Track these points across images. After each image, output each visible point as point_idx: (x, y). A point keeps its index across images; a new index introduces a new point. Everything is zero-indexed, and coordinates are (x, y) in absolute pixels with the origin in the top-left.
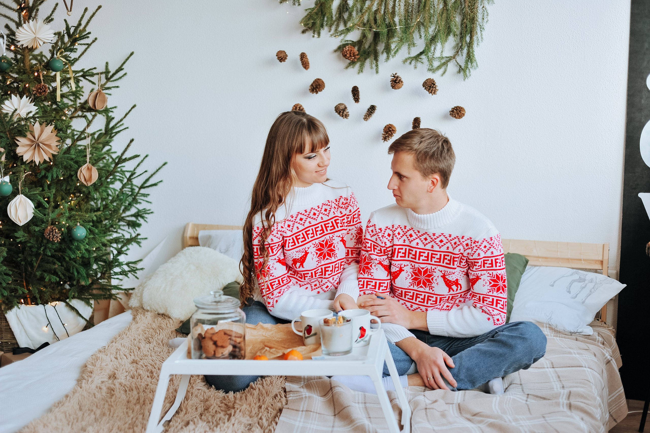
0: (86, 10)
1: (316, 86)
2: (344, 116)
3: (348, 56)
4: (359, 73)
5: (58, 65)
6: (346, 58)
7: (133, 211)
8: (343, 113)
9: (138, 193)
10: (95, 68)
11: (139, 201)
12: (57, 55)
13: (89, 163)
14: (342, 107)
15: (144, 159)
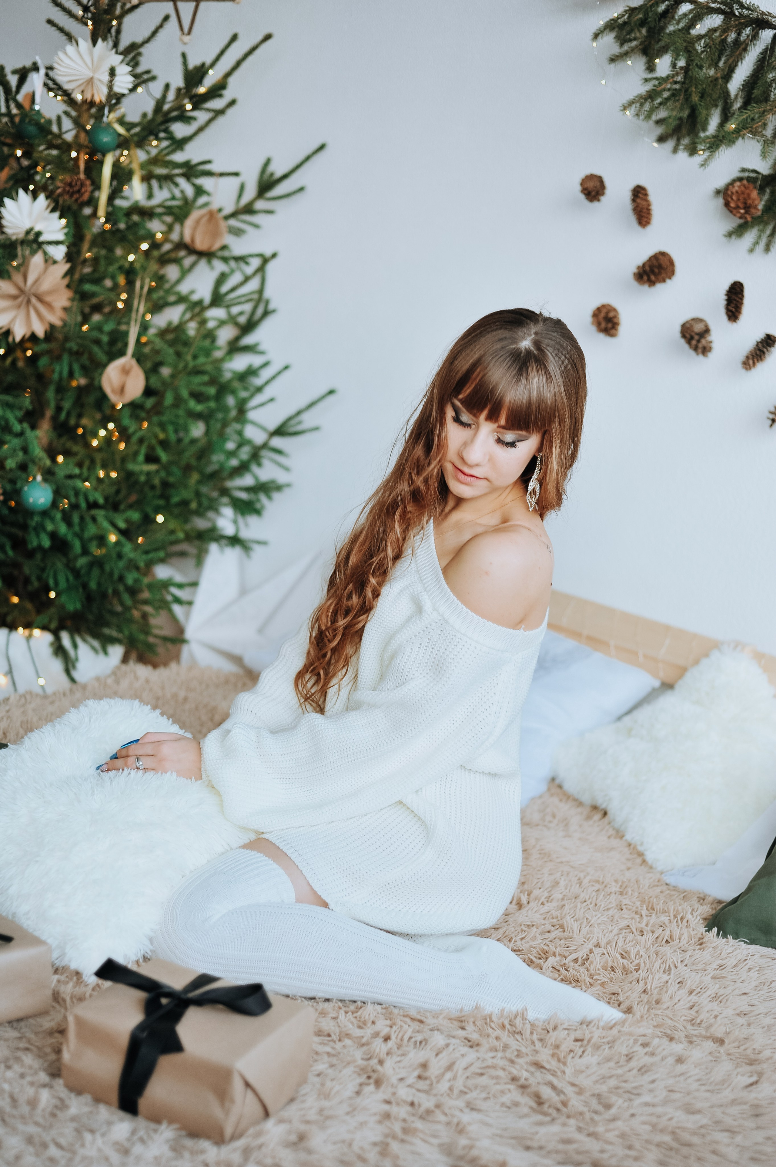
0: (234, 38)
1: (652, 268)
2: (700, 350)
3: (732, 205)
4: (751, 250)
5: (106, 139)
6: (731, 212)
7: (248, 480)
8: (699, 341)
9: (265, 446)
10: (209, 162)
11: (266, 462)
12: (108, 117)
13: (133, 356)
14: (698, 328)
15: (279, 373)
